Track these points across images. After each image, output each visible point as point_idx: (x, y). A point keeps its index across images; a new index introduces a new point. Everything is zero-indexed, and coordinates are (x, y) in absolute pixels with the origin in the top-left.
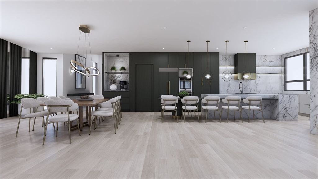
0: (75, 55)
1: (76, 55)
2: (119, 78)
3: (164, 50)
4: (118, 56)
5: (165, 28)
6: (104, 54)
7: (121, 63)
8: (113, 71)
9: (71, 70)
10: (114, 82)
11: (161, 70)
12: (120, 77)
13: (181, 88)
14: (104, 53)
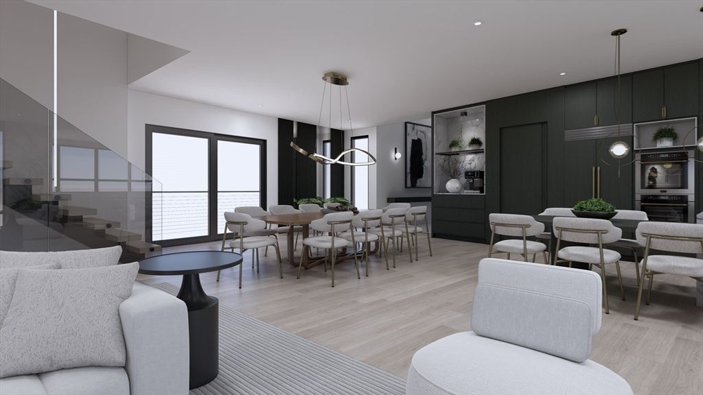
0: (406, 123)
1: (408, 124)
2: (471, 163)
3: (564, 77)
4: (465, 114)
5: (478, 24)
6: (435, 115)
7: (474, 130)
8: (454, 150)
9: (396, 153)
10: (454, 174)
11: (571, 135)
12: (471, 161)
13: (643, 187)
14: (433, 113)
